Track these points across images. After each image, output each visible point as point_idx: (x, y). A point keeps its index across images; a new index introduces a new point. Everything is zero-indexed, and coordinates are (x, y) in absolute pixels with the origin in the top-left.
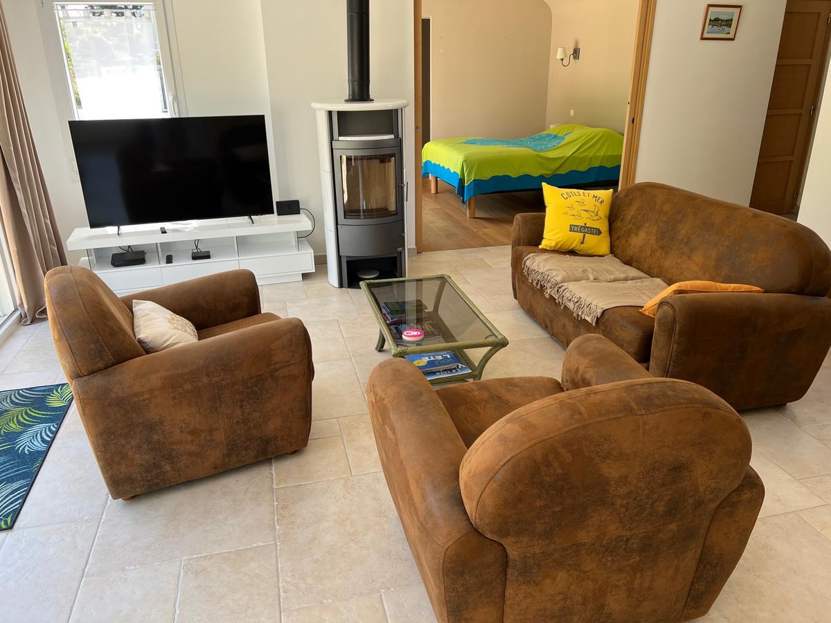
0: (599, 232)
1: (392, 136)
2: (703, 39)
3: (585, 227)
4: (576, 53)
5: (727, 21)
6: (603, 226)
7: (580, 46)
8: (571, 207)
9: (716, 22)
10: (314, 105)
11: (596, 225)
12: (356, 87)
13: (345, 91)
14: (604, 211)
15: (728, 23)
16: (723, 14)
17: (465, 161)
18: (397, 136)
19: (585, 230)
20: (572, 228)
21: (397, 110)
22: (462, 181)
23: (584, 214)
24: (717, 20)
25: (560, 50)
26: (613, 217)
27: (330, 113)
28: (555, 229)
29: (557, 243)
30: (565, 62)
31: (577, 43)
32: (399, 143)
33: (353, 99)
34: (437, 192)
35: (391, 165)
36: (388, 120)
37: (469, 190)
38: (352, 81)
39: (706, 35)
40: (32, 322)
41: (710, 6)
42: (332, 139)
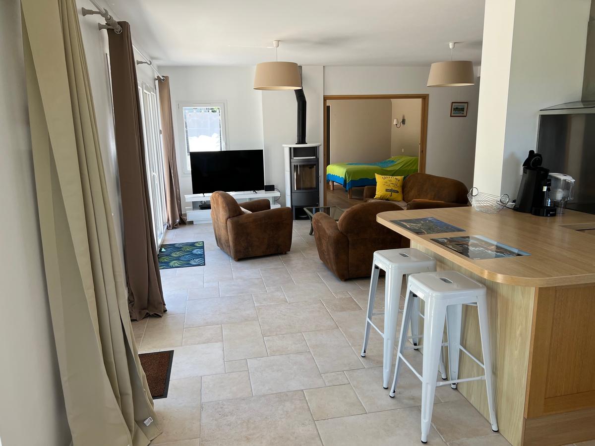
0: (397, 192)
1: (315, 157)
2: (451, 116)
3: (392, 190)
4: (404, 122)
5: (462, 109)
6: (400, 190)
7: (406, 118)
8: (386, 182)
9: (456, 109)
10: (283, 145)
11: (396, 189)
12: (300, 137)
13: (296, 139)
14: (399, 184)
15: (463, 109)
16: (460, 106)
17: (346, 172)
18: (316, 157)
19: (391, 191)
20: (387, 190)
21: (317, 147)
22: (345, 181)
23: (391, 185)
24: (457, 108)
25: (395, 120)
26: (404, 186)
27: (290, 148)
28: (380, 191)
29: (381, 196)
30: (398, 126)
31: (404, 117)
32: (317, 160)
33: (299, 143)
34: (333, 189)
35: (314, 169)
36: (313, 151)
37: (349, 185)
38: (298, 136)
39: (452, 115)
40: (172, 229)
41: (453, 103)
42: (291, 158)
